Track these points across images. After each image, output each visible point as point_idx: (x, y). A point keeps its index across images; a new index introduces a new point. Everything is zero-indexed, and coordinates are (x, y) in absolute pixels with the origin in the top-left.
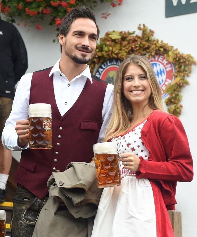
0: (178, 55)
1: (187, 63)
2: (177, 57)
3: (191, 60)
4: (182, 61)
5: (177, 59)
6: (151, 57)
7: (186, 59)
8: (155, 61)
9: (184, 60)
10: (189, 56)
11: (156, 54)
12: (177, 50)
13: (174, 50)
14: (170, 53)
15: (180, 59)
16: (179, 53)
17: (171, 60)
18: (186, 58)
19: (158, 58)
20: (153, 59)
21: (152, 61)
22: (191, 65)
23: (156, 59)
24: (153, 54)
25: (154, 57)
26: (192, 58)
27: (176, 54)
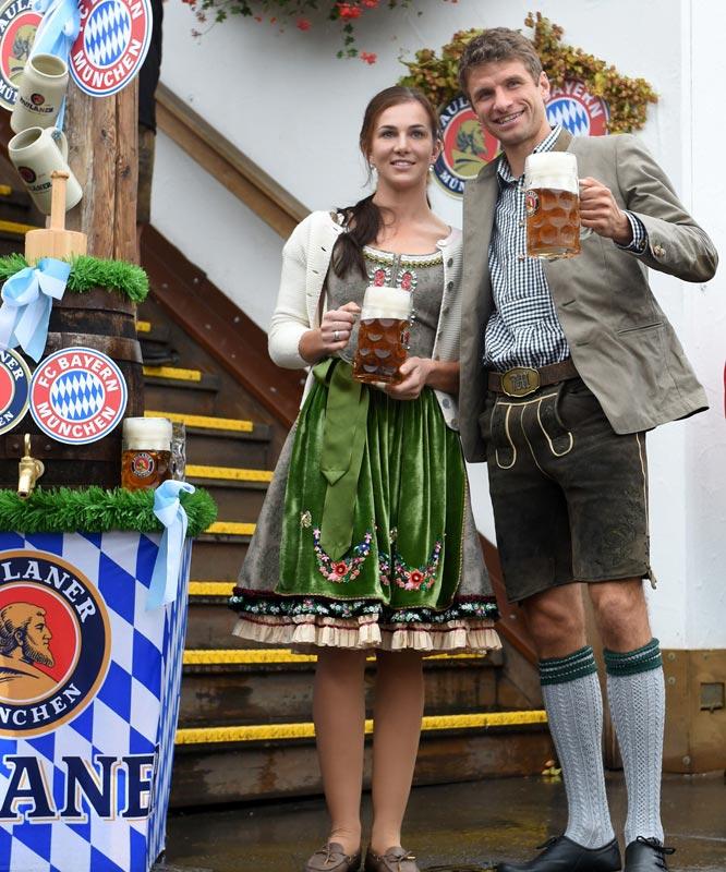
0: (616, 82)
1: (636, 98)
2: (613, 85)
3: (645, 91)
4: (624, 94)
5: (614, 90)
6: (555, 87)
7: (633, 91)
8: (565, 95)
9: (630, 93)
10: (641, 83)
11: (567, 79)
12: (613, 69)
13: (607, 71)
14: (598, 77)
15: (619, 91)
16: (617, 77)
17: (599, 91)
18: (634, 87)
19: (572, 90)
20: (561, 93)
21: (558, 95)
22: (645, 103)
23: (568, 92)
24: (560, 79)
25: (564, 88)
26: (647, 87)
27: (612, 80)
